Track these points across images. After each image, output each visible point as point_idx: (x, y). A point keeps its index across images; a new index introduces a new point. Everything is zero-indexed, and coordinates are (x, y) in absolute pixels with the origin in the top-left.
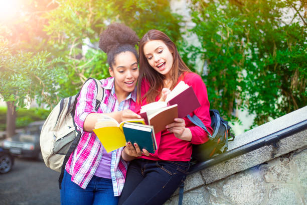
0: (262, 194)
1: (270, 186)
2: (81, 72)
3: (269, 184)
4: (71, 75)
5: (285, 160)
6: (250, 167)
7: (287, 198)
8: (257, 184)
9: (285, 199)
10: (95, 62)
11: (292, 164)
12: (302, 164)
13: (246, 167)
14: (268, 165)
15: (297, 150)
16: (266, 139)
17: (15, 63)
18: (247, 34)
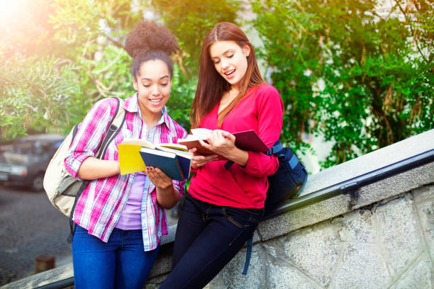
0: (335, 256)
1: (345, 245)
2: (97, 78)
3: (345, 244)
4: (84, 82)
5: (367, 212)
6: (321, 220)
7: (367, 262)
8: (328, 243)
9: (364, 263)
10: (117, 64)
11: (375, 219)
12: (388, 219)
13: (315, 221)
14: (343, 219)
15: (382, 200)
16: (342, 187)
17: (11, 70)
18: (327, 31)
